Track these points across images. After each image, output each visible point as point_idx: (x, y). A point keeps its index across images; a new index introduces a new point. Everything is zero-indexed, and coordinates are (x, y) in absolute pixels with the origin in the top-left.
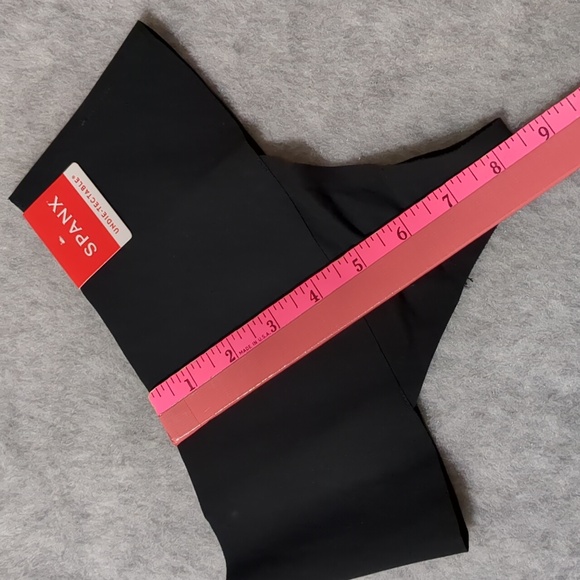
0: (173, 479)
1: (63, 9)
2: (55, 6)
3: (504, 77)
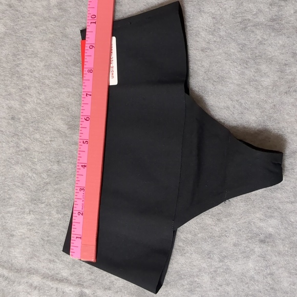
0: (51, 221)
1: (11, 7)
2: (7, 5)
3: (202, 50)
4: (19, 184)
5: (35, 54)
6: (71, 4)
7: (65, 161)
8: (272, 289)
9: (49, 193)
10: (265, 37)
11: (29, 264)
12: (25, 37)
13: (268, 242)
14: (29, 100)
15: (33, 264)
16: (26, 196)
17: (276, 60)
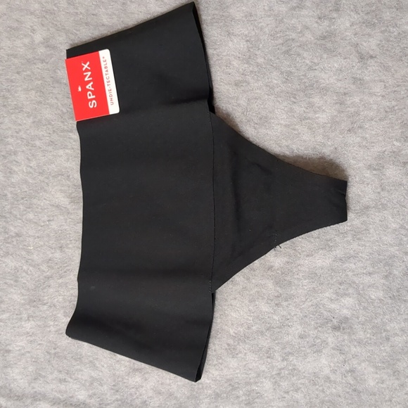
4: (12, 282)
5: (19, 109)
6: (61, 39)
7: (70, 246)
8: (355, 390)
9: (52, 290)
10: (316, 61)
11: (33, 388)
12: (4, 87)
13: (343, 329)
14: (17, 170)
15: (39, 387)
16: (22, 297)
17: (332, 89)
